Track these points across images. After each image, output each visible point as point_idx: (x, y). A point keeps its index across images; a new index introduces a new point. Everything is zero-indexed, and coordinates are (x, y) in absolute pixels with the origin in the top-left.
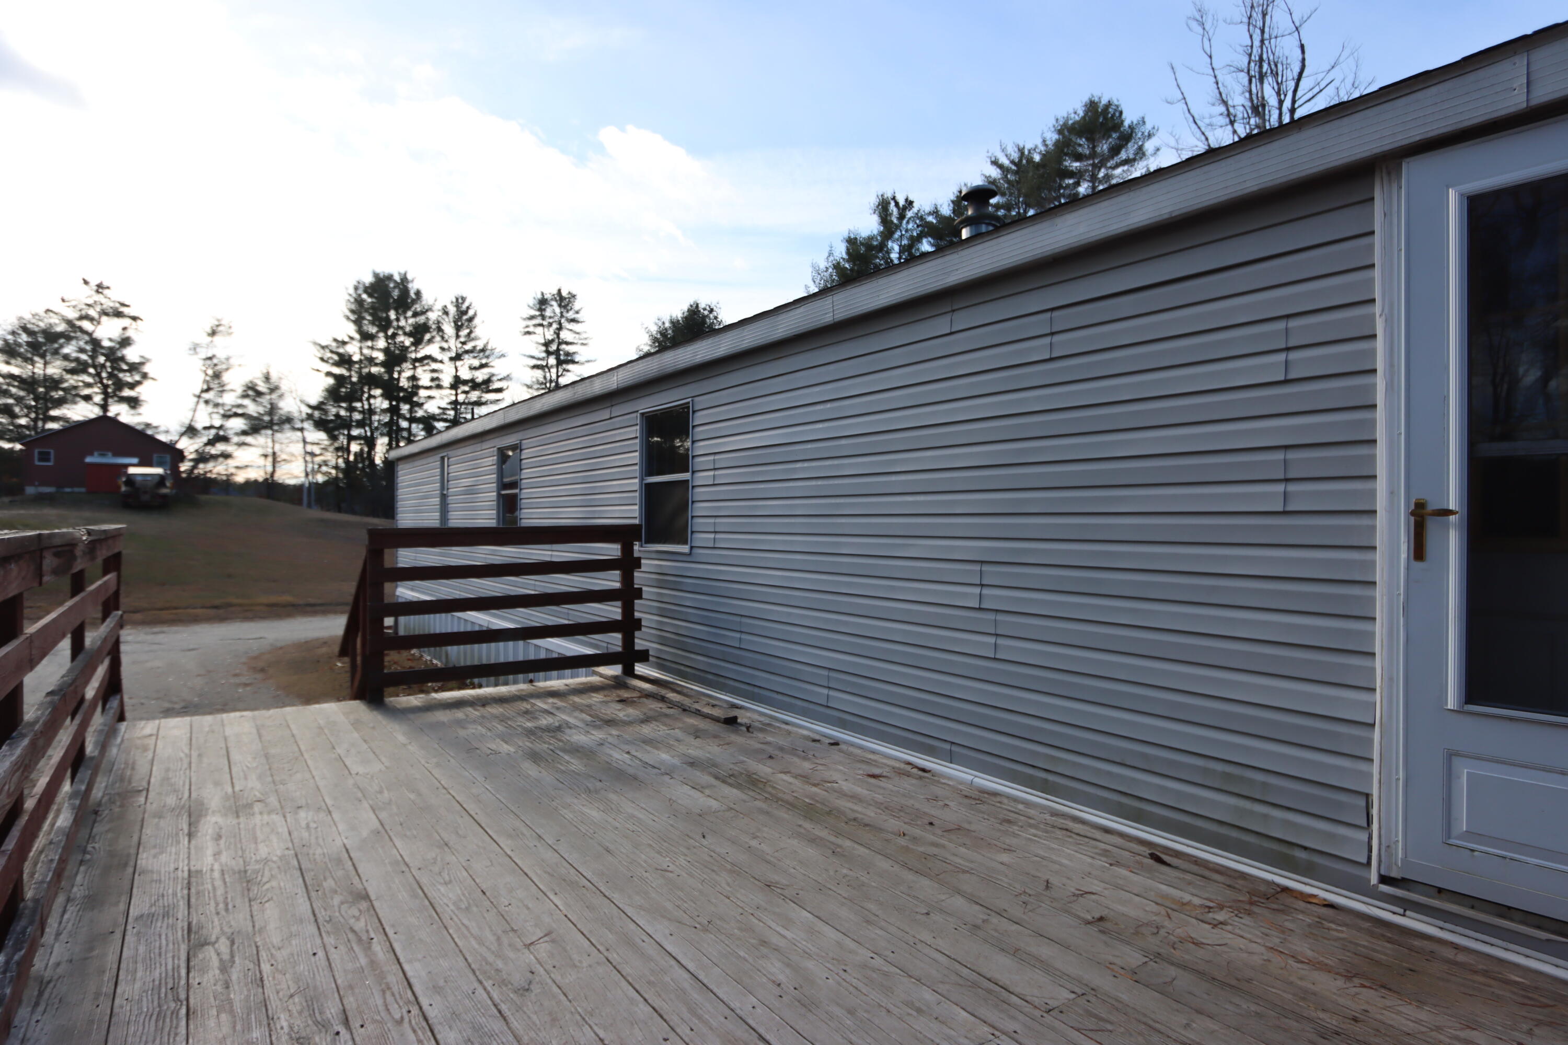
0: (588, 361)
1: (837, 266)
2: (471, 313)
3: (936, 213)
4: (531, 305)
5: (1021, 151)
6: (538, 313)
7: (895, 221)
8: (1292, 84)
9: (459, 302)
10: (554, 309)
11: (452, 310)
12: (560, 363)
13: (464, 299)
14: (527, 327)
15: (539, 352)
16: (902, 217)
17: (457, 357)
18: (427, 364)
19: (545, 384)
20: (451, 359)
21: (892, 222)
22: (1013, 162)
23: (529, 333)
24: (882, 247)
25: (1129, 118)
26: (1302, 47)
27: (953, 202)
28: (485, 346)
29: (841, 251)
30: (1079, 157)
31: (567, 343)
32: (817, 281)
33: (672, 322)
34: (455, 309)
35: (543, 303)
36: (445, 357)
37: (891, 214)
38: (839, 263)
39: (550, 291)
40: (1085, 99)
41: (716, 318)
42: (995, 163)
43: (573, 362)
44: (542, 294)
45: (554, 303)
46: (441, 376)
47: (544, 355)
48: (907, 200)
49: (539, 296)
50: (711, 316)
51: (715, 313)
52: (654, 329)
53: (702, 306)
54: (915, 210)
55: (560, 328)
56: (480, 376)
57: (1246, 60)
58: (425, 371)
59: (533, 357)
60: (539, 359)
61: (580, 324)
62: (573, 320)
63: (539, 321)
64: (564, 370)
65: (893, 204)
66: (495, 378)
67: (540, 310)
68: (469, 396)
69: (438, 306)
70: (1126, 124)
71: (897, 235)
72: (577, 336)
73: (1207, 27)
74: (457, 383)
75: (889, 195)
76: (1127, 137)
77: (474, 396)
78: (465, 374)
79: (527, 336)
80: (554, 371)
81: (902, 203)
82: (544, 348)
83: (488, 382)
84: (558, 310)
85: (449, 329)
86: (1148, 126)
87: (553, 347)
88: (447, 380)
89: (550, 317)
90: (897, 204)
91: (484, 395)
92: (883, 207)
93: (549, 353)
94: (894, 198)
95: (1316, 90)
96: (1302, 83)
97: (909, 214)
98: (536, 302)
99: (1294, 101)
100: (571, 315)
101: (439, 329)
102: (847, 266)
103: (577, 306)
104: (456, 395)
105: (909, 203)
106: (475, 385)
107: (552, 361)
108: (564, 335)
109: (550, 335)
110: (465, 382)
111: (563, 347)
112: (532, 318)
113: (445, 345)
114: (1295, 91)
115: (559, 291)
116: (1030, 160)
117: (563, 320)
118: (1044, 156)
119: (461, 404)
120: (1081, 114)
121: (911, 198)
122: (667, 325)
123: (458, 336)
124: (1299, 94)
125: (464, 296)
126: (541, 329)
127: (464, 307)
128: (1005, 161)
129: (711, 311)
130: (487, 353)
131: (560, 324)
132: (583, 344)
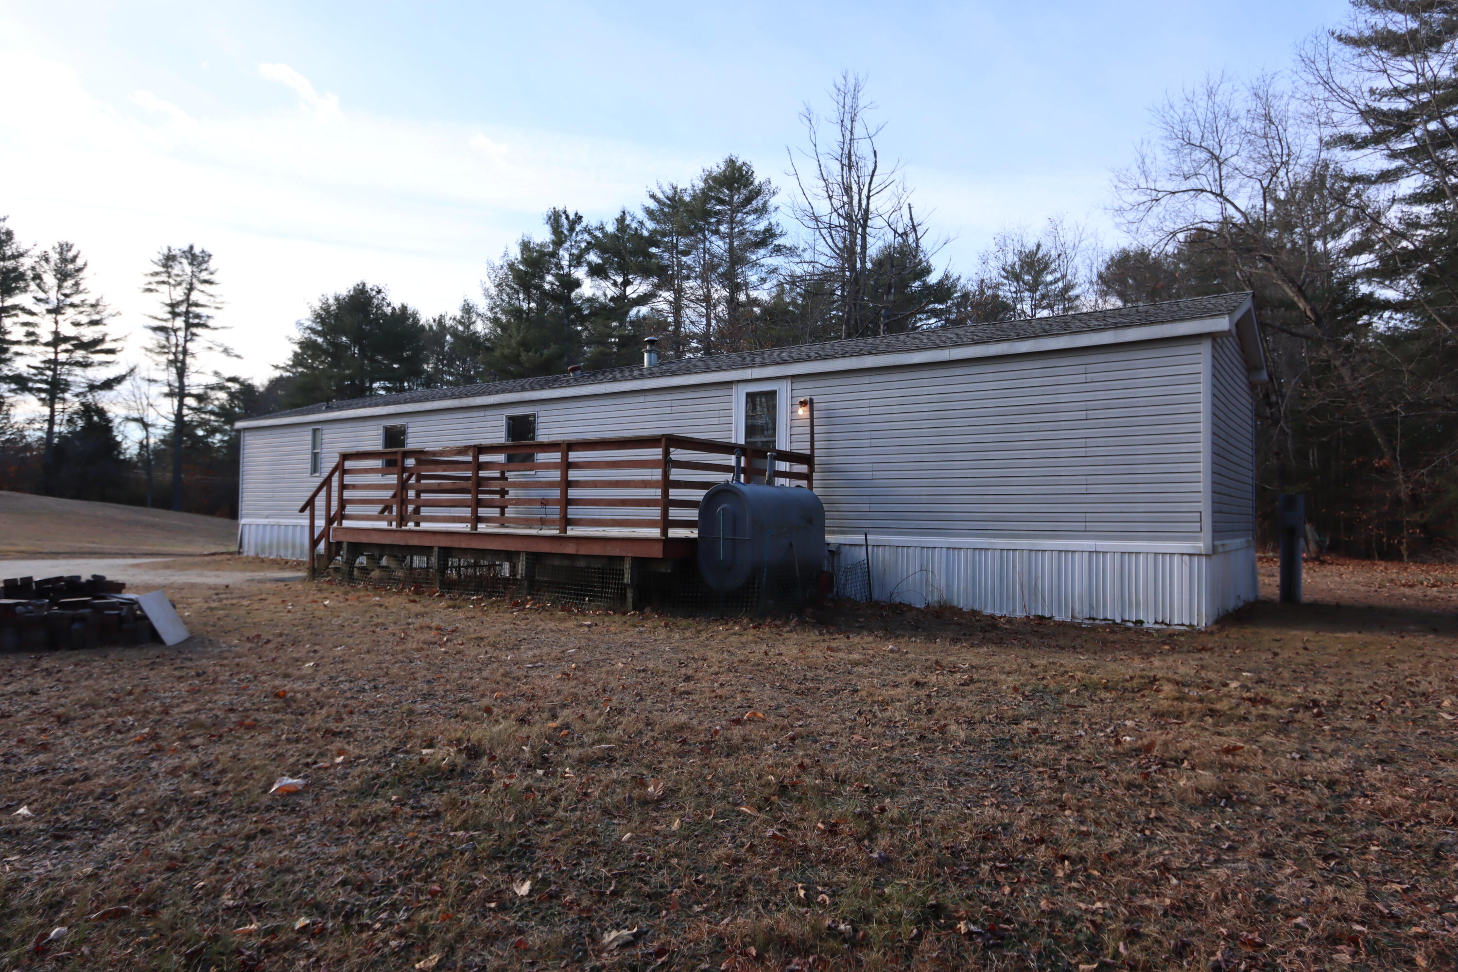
0: (223, 328)
1: (511, 266)
2: (79, 263)
3: (601, 229)
4: (156, 260)
5: (675, 188)
6: (162, 269)
7: (566, 232)
8: (868, 179)
9: (64, 248)
10: (184, 268)
11: (54, 257)
12: (188, 325)
13: (70, 248)
14: (150, 283)
15: (164, 313)
16: (572, 229)
17: (57, 311)
18: (16, 315)
19: (169, 348)
20: (49, 311)
21: (562, 232)
22: (667, 198)
23: (150, 290)
24: (554, 254)
25: (759, 178)
26: (875, 152)
27: (617, 220)
28: (98, 300)
29: (515, 253)
30: (721, 202)
31: (197, 305)
32: (493, 278)
33: (337, 299)
34: (58, 256)
35: (169, 259)
36: (41, 308)
37: (562, 226)
38: (513, 264)
39: (179, 245)
40: (726, 156)
41: (383, 299)
42: (653, 197)
43: (205, 326)
44: (169, 250)
45: (185, 261)
46: (37, 330)
47: (169, 316)
48: (576, 214)
49: (166, 252)
50: (380, 296)
51: (383, 295)
52: (317, 305)
53: (369, 287)
54: (584, 224)
55: (191, 289)
56: (89, 334)
57: (840, 151)
58: (15, 323)
59: (156, 318)
60: (162, 320)
61: (213, 286)
62: (206, 282)
63: (164, 278)
64: (193, 334)
65: (564, 217)
66: (108, 338)
67: (165, 266)
68: (74, 355)
69: (37, 252)
70: (756, 183)
71: (567, 245)
72: (212, 299)
73: (813, 122)
74: (58, 340)
75: (560, 208)
76: (757, 192)
77: (79, 355)
78: (67, 330)
79: (148, 294)
80: (181, 334)
81: (572, 216)
82: (169, 309)
83: (96, 342)
84: (188, 269)
85: (50, 280)
86: (773, 186)
87: (182, 308)
88: (45, 334)
89: (178, 275)
90: (567, 217)
91: (90, 355)
92: (555, 219)
93: (175, 315)
94: (565, 212)
95: (883, 186)
96: (875, 178)
97: (578, 228)
98: (161, 257)
99: (869, 191)
100: (204, 276)
101: (37, 277)
102: (521, 267)
103: (212, 265)
104: (56, 353)
105: (579, 218)
106: (81, 345)
107: (179, 323)
108: (195, 296)
109: (178, 294)
110: (66, 339)
111: (194, 309)
112: (156, 274)
113: (41, 295)
114: (870, 183)
115: (191, 248)
116: (681, 199)
117: (194, 280)
118: (694, 197)
119: (63, 364)
120: (723, 168)
121: (580, 214)
122: (331, 301)
123: (60, 287)
124: (873, 186)
125: (70, 242)
126: (166, 287)
127: (70, 255)
128: (660, 196)
129: (379, 292)
130: (99, 308)
131: (191, 284)
132: (217, 308)
